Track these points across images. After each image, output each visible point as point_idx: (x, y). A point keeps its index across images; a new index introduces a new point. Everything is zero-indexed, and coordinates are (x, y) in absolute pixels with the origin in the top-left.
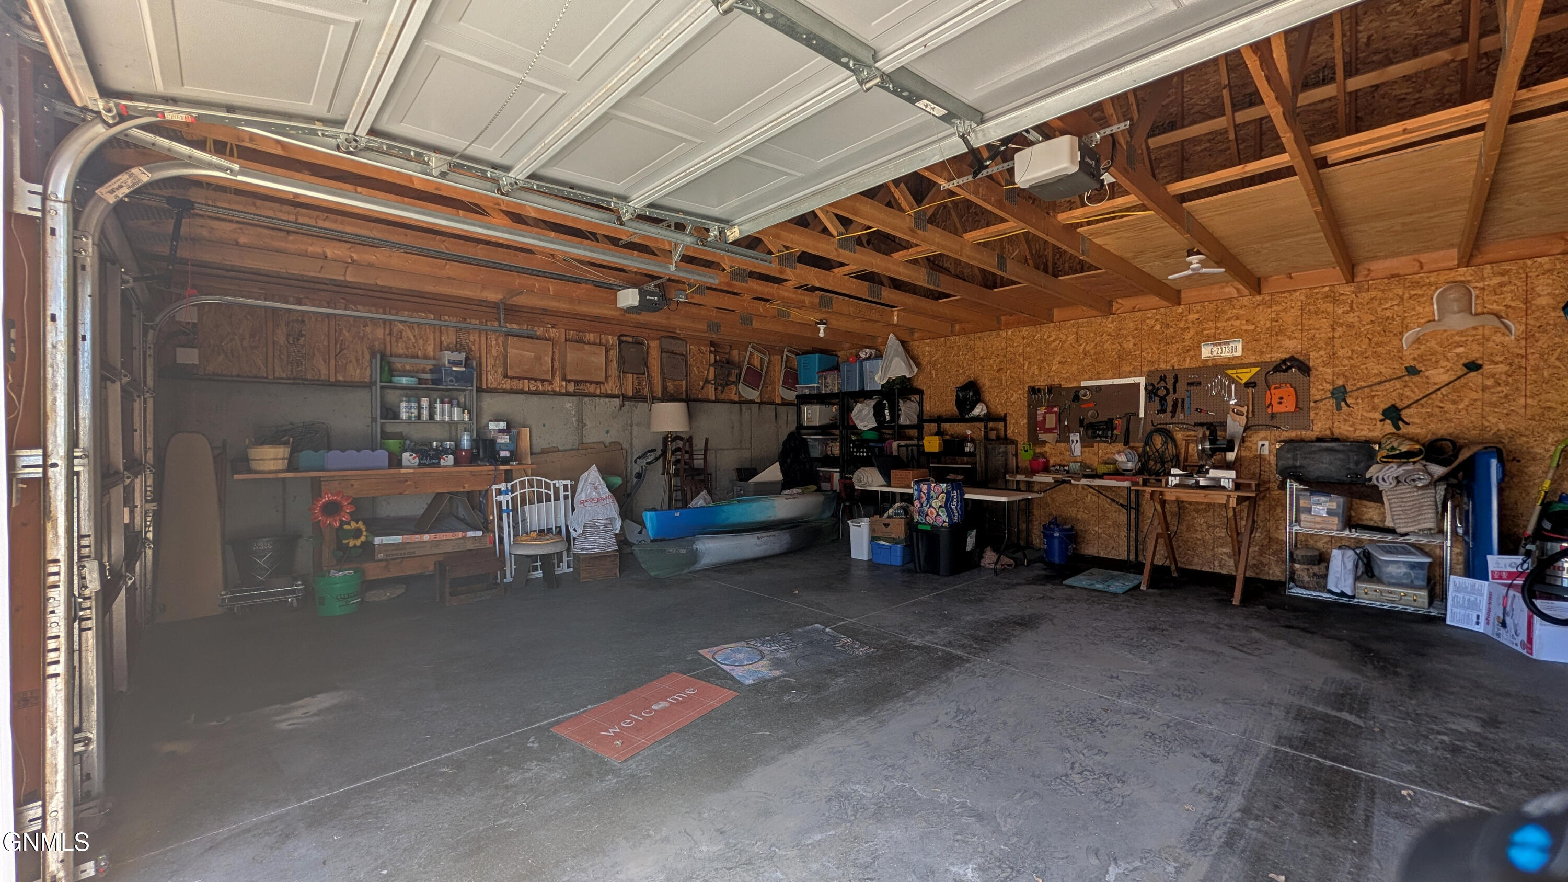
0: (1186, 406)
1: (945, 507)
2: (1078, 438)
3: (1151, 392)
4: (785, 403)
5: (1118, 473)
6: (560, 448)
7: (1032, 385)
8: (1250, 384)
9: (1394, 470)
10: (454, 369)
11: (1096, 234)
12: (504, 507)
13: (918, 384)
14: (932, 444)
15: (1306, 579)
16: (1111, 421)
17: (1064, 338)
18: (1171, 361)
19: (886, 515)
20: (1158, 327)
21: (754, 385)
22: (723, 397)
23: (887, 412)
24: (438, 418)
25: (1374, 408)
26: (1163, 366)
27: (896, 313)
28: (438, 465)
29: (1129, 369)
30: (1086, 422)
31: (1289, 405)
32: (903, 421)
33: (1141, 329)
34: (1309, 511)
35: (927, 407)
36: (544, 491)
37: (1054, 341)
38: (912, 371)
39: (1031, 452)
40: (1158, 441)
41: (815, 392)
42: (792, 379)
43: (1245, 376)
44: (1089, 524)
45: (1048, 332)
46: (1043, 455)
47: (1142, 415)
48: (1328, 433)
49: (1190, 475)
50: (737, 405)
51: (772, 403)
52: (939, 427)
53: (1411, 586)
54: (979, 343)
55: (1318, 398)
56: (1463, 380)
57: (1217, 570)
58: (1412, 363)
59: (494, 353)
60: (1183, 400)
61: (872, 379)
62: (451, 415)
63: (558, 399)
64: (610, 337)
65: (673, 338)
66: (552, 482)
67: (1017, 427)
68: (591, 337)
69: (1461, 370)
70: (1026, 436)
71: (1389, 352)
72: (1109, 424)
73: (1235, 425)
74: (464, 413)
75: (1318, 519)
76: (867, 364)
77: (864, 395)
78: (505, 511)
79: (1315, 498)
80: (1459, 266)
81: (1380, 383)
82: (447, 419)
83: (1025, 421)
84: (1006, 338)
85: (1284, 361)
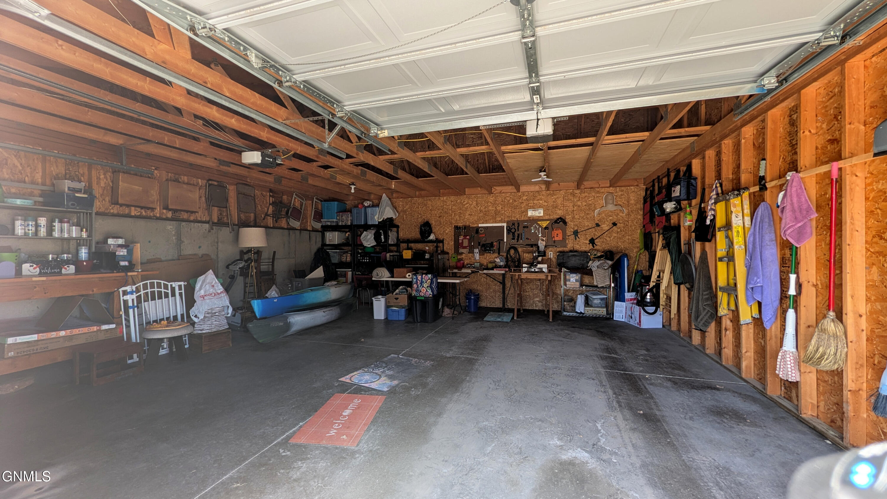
0: (523, 237)
1: (430, 287)
2: (478, 251)
3: (509, 231)
4: (315, 230)
5: (497, 267)
6: (163, 259)
7: (456, 225)
8: (546, 228)
9: (597, 263)
10: (77, 195)
11: (509, 158)
12: (130, 304)
13: (396, 222)
14: (407, 255)
15: (568, 308)
16: (492, 243)
17: (471, 203)
18: (517, 217)
19: (395, 293)
20: (511, 201)
21: (297, 219)
22: (276, 225)
23: (382, 237)
24: (56, 234)
25: (587, 239)
26: (513, 219)
27: (393, 183)
28: (60, 273)
29: (499, 219)
30: (481, 244)
31: (560, 238)
32: (390, 242)
33: (505, 201)
34: (569, 280)
35: (401, 235)
36: (163, 290)
37: (467, 204)
38: (396, 215)
39: (456, 258)
40: (512, 252)
41: (335, 224)
42: (319, 216)
43: (544, 224)
44: (483, 292)
45: (464, 199)
46: (461, 259)
47: (505, 240)
48: (572, 249)
49: (530, 267)
50: (287, 231)
51: (307, 230)
52: (408, 245)
53: (602, 307)
54: (429, 202)
55: (569, 234)
56: (612, 229)
57: (535, 308)
58: (598, 222)
59: (102, 185)
60: (521, 234)
61: (373, 218)
62: (69, 232)
63: (161, 223)
64: (200, 180)
65: (246, 184)
66: (169, 284)
67: (449, 246)
68: (185, 179)
69: (611, 225)
70: (453, 250)
71: (591, 217)
72: (492, 245)
73: (542, 244)
74: (82, 231)
75: (572, 283)
76: (369, 210)
77: (367, 227)
78: (131, 307)
79: (571, 275)
80: (610, 187)
81: (588, 229)
82: (66, 236)
83: (453, 243)
84: (443, 201)
85: (558, 219)
